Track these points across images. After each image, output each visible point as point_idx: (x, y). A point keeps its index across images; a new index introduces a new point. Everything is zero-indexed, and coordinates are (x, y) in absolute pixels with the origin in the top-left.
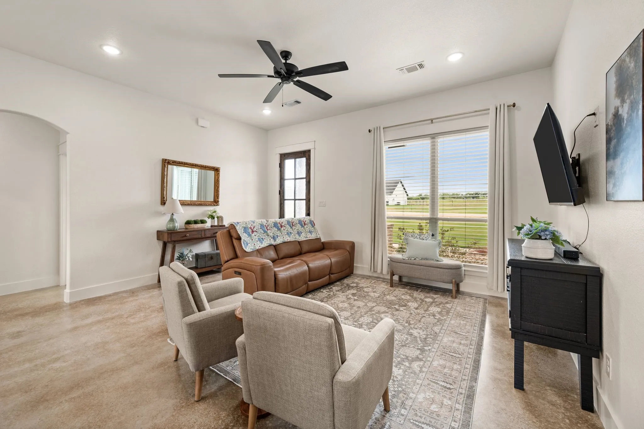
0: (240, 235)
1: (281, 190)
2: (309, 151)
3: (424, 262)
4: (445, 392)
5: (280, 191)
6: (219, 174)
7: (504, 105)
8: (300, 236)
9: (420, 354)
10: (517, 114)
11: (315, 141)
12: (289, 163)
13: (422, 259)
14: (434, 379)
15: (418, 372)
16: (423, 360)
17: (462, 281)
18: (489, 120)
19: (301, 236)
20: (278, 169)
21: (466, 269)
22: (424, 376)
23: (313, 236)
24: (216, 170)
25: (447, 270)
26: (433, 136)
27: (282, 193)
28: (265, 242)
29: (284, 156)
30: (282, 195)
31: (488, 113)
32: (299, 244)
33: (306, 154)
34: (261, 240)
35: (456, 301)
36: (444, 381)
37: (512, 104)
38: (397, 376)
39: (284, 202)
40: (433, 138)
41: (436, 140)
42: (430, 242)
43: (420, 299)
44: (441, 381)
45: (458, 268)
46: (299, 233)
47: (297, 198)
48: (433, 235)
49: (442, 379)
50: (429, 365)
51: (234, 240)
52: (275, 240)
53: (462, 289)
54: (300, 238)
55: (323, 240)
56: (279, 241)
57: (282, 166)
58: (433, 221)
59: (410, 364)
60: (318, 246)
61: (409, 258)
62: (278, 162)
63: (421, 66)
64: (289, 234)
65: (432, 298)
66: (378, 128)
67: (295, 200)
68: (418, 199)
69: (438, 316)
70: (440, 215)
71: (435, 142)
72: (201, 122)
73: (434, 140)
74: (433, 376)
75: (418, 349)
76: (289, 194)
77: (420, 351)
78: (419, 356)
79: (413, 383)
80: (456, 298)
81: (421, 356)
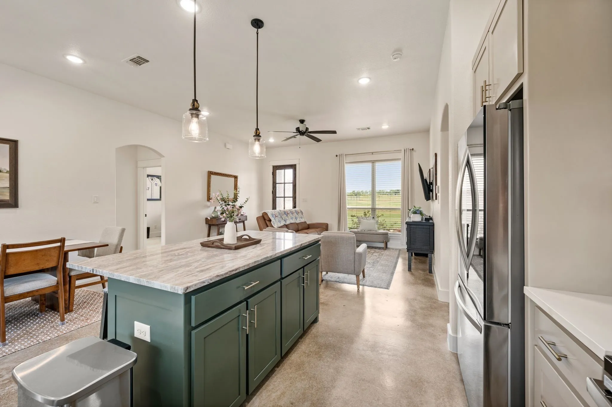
0: (271, 219)
1: (274, 191)
2: (295, 165)
3: (369, 232)
4: (383, 273)
5: (272, 191)
6: (237, 180)
7: (408, 149)
10: (414, 153)
11: (299, 159)
12: (279, 172)
13: (368, 231)
17: (388, 241)
18: (401, 155)
20: (271, 176)
21: (390, 235)
23: (303, 220)
24: (236, 177)
25: (381, 235)
26: (373, 162)
27: (274, 192)
28: (282, 223)
29: (276, 167)
30: (274, 194)
31: (401, 152)
32: (297, 225)
33: (293, 167)
34: (280, 222)
35: (386, 251)
37: (412, 149)
39: (276, 199)
40: (373, 163)
41: (375, 164)
42: (372, 221)
43: (368, 251)
45: (387, 234)
46: (296, 218)
47: (285, 196)
48: (373, 218)
51: (267, 221)
52: (286, 222)
53: (388, 246)
54: (297, 221)
55: (308, 223)
56: (288, 223)
57: (274, 174)
58: (374, 210)
60: (306, 226)
61: (362, 230)
62: (271, 171)
63: (369, 128)
64: (292, 218)
65: (374, 250)
66: (342, 155)
67: (284, 197)
68: (352, 195)
69: (378, 256)
70: (377, 207)
71: (374, 165)
72: (228, 146)
73: (373, 164)
76: (280, 193)
80: (386, 250)
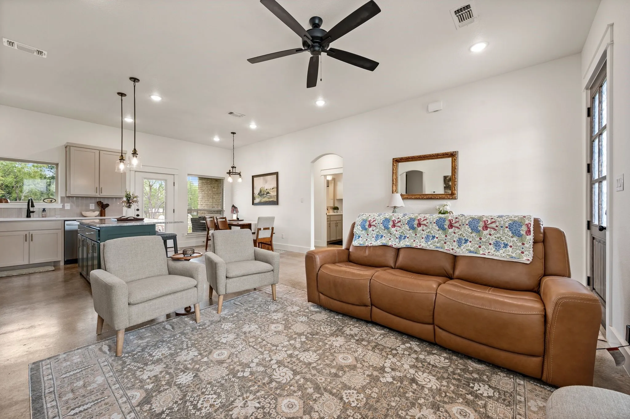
4: (77, 402)
8: (460, 246)
9: (150, 409)
14: (100, 402)
15: (127, 392)
16: (138, 406)
19: (462, 247)
22: (116, 394)
32: (454, 260)
34: (378, 237)
36: (86, 409)
38: (142, 373)
44: (90, 408)
46: (461, 241)
49: (91, 409)
50: (123, 409)
59: (146, 390)
64: (429, 238)
74: (106, 404)
75: (163, 412)
77: (158, 412)
78: (149, 406)
79: (120, 381)
81: (146, 407)
